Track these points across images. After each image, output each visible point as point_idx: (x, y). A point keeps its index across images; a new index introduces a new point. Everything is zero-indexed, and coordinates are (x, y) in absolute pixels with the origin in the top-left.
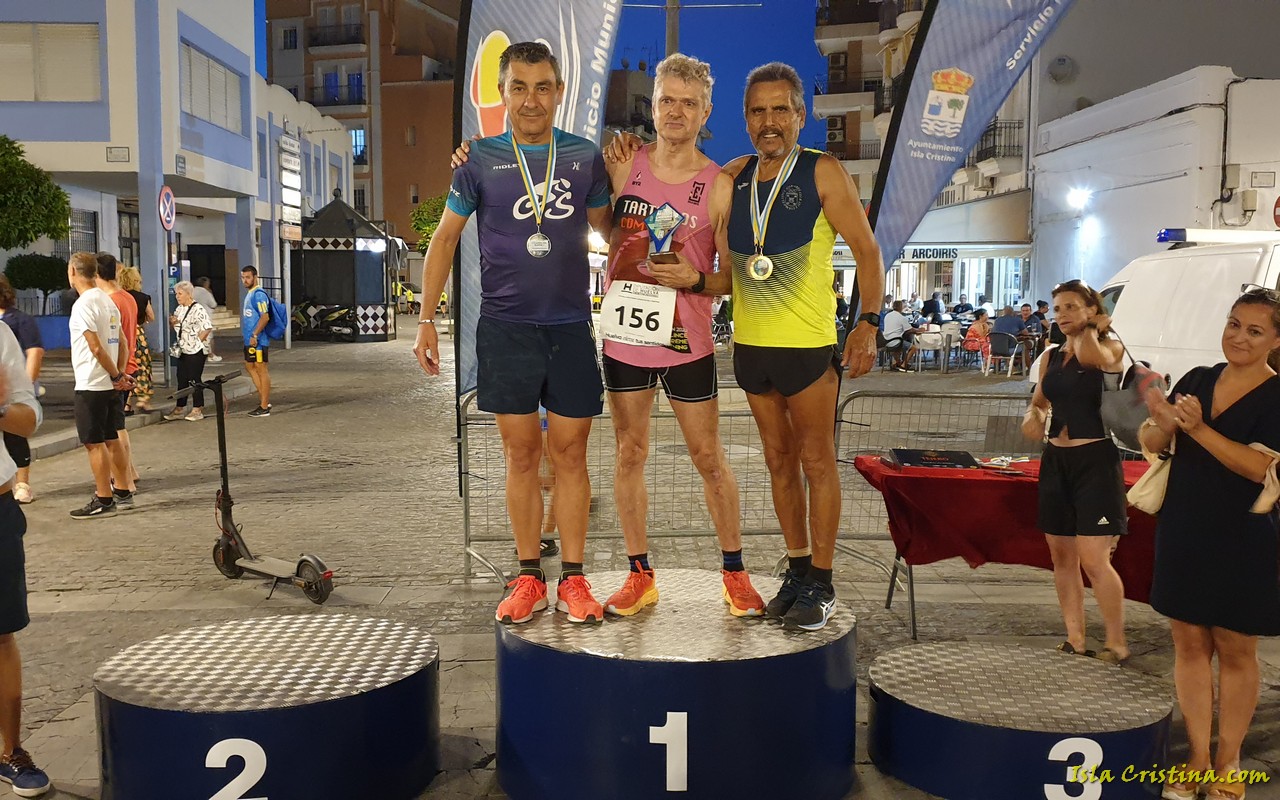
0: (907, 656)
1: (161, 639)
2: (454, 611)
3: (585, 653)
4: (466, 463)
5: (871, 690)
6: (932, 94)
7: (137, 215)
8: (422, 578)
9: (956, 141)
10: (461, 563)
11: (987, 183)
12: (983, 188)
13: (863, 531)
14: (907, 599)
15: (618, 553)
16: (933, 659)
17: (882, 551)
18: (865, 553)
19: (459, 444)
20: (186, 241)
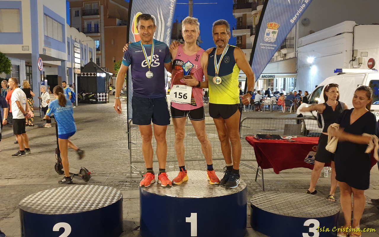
0: (262, 196)
1: (39, 193)
2: (127, 184)
3: (166, 196)
4: (131, 139)
5: (251, 205)
6: (267, 30)
7: (31, 66)
8: (117, 174)
9: (275, 43)
10: (129, 169)
11: (284, 56)
12: (282, 57)
13: (248, 159)
14: (261, 178)
15: (176, 166)
16: (269, 196)
17: (254, 164)
18: (249, 165)
19: (128, 134)
20: (46, 74)
